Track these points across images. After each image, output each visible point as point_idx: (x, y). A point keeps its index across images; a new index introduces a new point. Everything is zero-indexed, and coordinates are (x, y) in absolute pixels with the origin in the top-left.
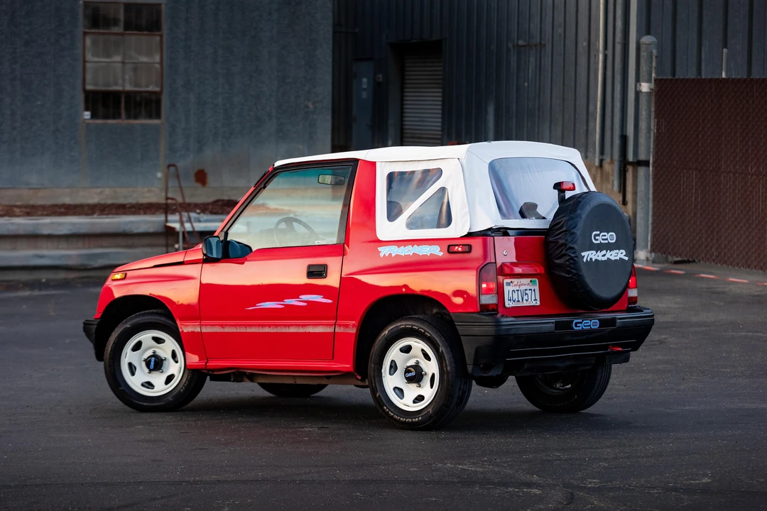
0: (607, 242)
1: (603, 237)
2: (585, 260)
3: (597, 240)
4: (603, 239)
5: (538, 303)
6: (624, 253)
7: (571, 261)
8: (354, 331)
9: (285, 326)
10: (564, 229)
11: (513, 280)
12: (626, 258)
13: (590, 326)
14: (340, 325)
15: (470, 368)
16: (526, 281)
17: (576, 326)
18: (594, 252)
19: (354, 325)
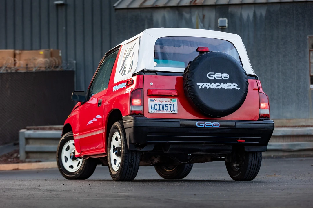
0: (221, 78)
1: (217, 76)
2: (200, 87)
3: (212, 77)
4: (217, 77)
5: (176, 112)
6: (237, 86)
7: (190, 88)
9: (93, 132)
10: (187, 71)
11: (156, 99)
12: (239, 89)
13: (211, 125)
16: (167, 100)
18: (209, 84)
19: (104, 129)
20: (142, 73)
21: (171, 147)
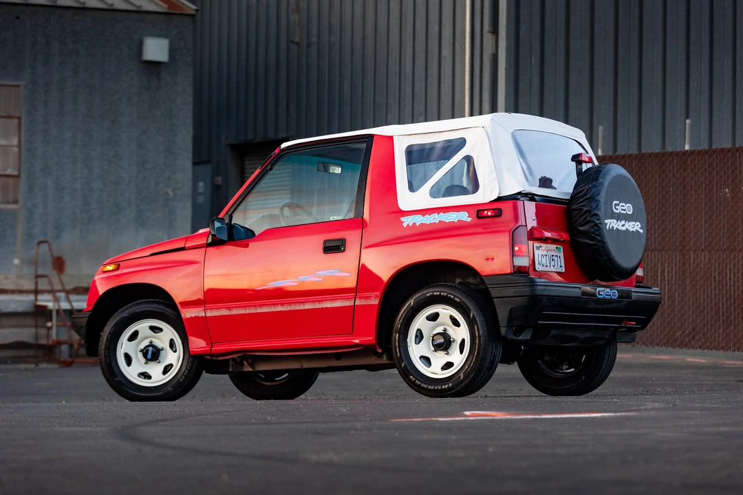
0: (624, 212)
1: (622, 208)
2: (608, 228)
3: (617, 209)
4: (622, 210)
5: (564, 271)
6: (640, 226)
7: (596, 228)
8: (375, 302)
9: (300, 303)
10: (588, 196)
11: (542, 245)
12: (641, 231)
13: (610, 295)
14: (361, 298)
15: (503, 331)
16: (553, 247)
17: (599, 295)
18: (615, 221)
19: (376, 296)
20: (519, 197)
21: (553, 333)
